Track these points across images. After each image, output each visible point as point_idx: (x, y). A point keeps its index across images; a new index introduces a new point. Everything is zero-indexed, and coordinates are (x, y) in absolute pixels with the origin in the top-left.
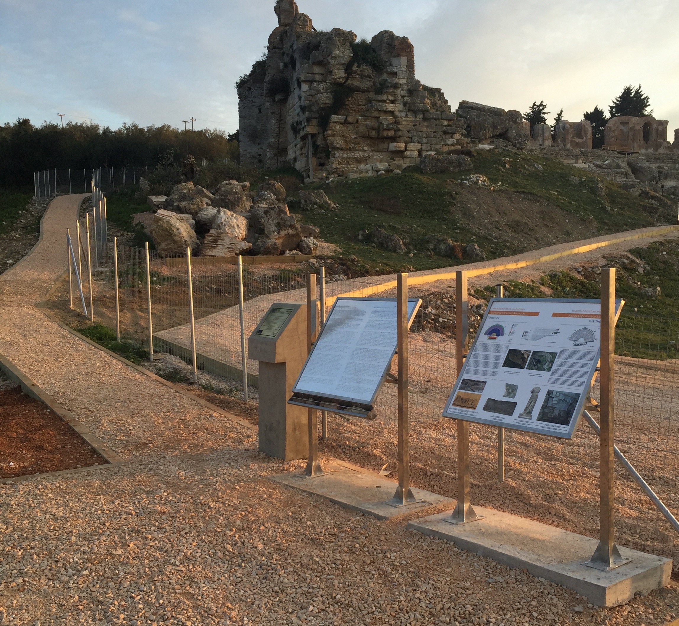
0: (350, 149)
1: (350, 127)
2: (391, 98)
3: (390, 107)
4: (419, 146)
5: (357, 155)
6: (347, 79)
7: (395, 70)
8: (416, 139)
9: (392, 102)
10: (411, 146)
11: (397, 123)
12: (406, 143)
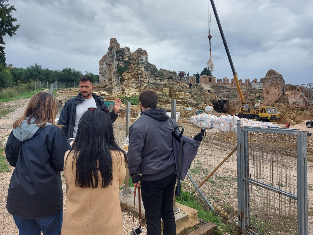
0: (129, 80)
1: (130, 73)
2: (141, 66)
3: (141, 69)
4: (148, 80)
5: (131, 81)
6: (129, 60)
7: (142, 59)
8: (147, 78)
9: (141, 67)
10: (146, 79)
11: (142, 73)
12: (145, 79)
